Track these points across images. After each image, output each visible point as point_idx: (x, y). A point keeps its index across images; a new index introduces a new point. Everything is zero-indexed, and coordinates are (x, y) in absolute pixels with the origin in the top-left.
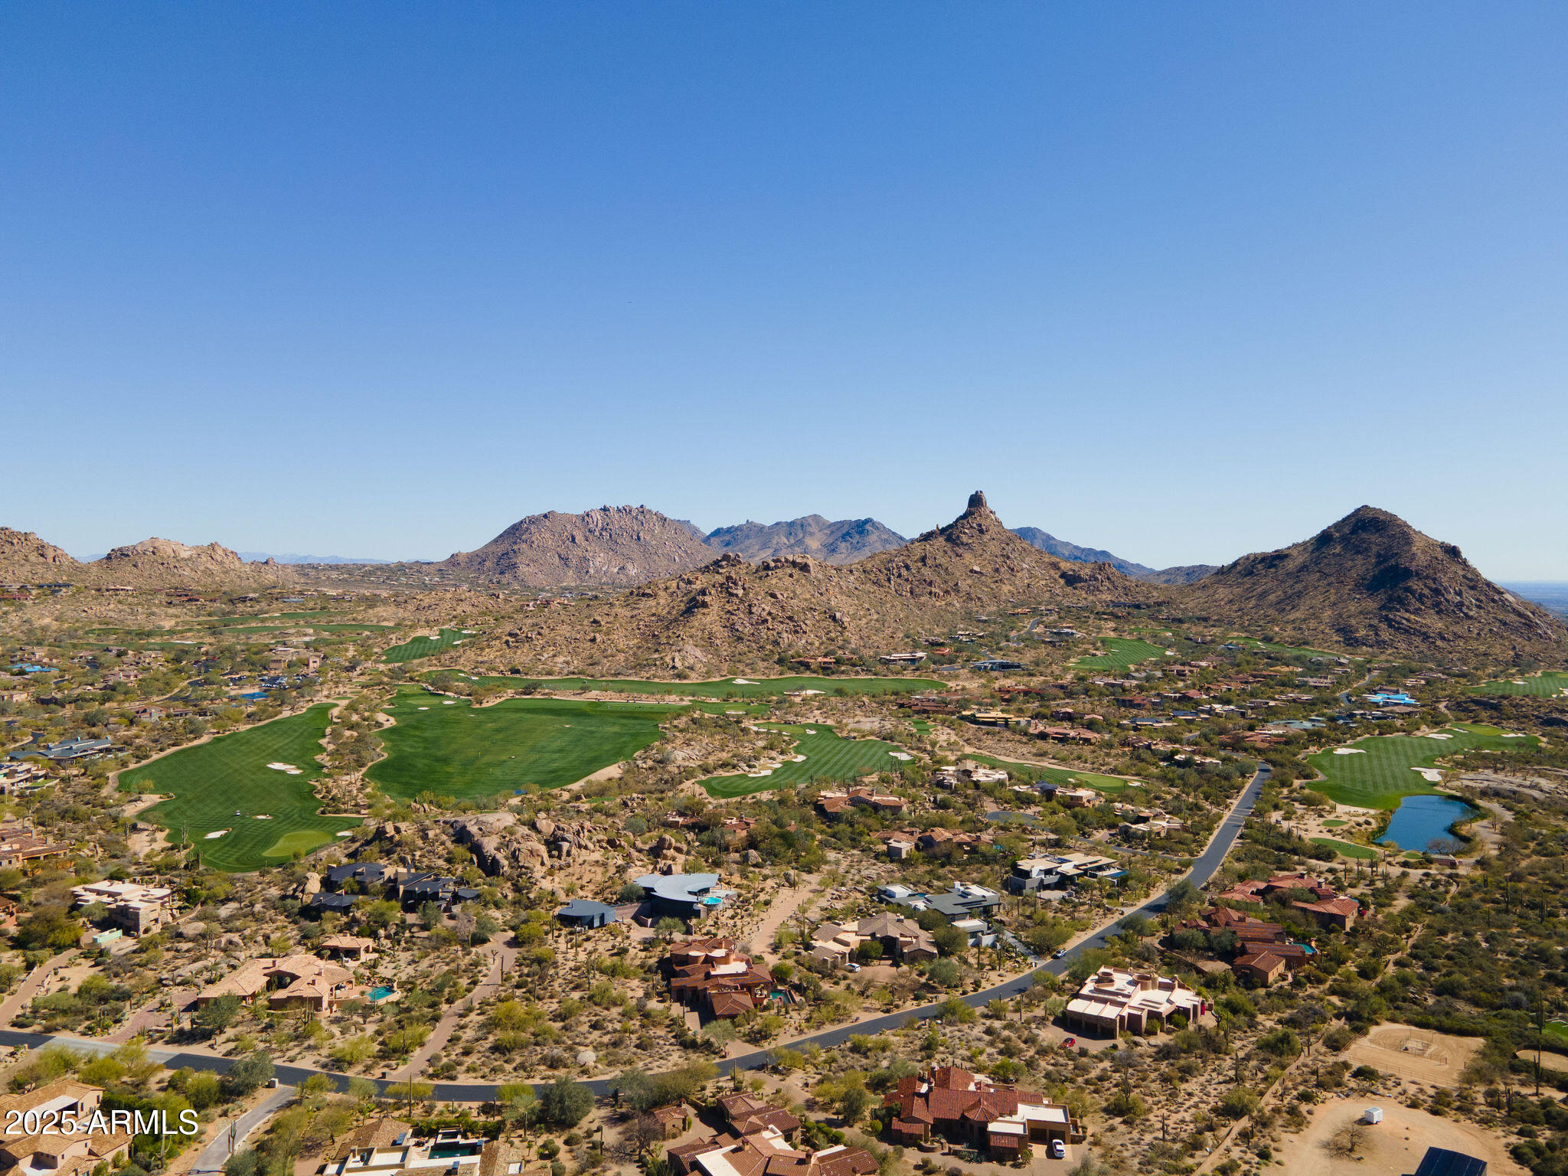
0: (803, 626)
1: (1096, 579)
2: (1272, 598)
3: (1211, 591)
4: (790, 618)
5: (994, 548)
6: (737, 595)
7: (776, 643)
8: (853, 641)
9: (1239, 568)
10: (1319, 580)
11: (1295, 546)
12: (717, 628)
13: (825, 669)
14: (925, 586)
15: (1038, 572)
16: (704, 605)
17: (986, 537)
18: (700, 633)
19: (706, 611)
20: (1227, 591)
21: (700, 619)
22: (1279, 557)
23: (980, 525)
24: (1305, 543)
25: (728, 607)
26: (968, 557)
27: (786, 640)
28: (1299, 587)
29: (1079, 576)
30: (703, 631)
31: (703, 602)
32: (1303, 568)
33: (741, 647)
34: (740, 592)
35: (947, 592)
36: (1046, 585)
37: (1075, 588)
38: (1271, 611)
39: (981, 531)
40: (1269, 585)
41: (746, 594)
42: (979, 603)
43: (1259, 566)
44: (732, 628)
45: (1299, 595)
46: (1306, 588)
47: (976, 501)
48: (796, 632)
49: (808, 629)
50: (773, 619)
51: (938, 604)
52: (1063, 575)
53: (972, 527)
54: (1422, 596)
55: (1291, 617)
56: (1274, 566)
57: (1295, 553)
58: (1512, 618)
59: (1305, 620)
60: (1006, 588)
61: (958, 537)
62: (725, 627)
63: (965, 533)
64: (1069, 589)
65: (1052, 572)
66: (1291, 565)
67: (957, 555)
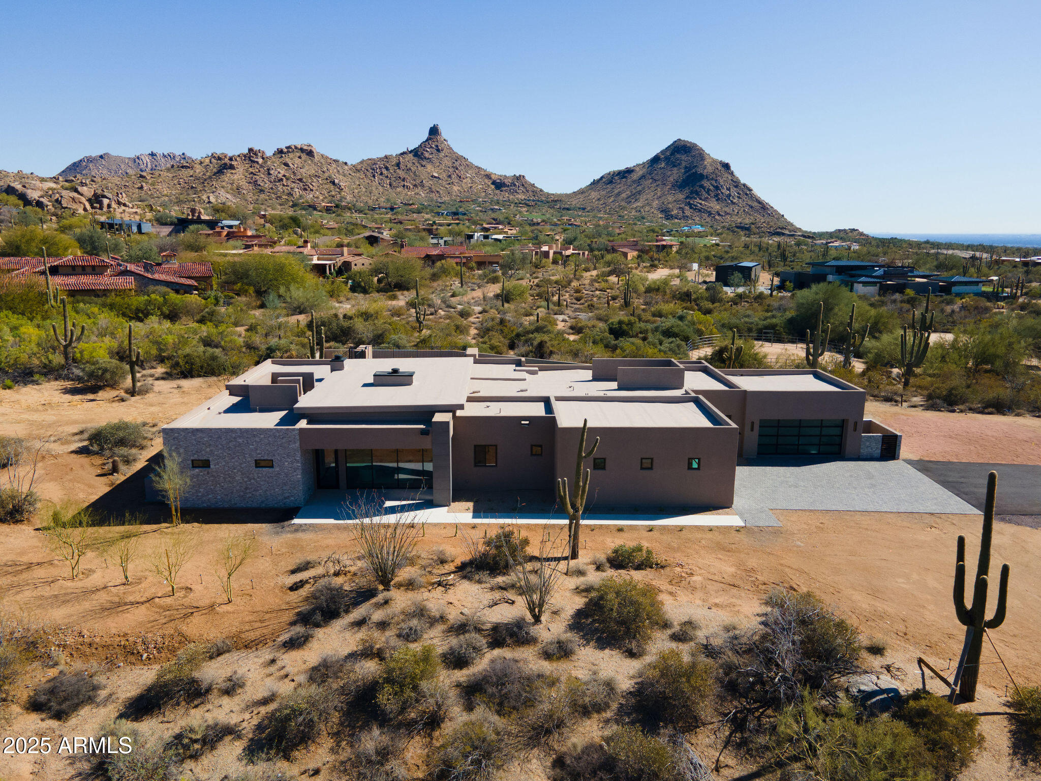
0: (311, 186)
1: (515, 185)
2: (624, 195)
3: (587, 194)
4: (300, 180)
5: (447, 162)
6: (257, 162)
7: (290, 194)
8: (348, 198)
9: (604, 180)
10: (651, 184)
11: (638, 165)
12: (243, 183)
13: (328, 210)
14: (400, 181)
15: (477, 180)
16: (232, 167)
17: (442, 154)
18: (230, 186)
19: (233, 171)
20: (596, 193)
21: (228, 176)
22: (629, 171)
23: (437, 146)
24: (644, 163)
25: (251, 170)
26: (429, 167)
27: (298, 193)
28: (639, 188)
29: (504, 183)
30: (232, 184)
31: (231, 165)
32: (643, 177)
33: (262, 196)
34: (260, 161)
35: (415, 186)
36: (483, 188)
37: (501, 191)
38: (623, 204)
39: (438, 150)
40: (622, 188)
41: (265, 162)
42: (438, 195)
43: (616, 178)
44: (255, 183)
45: (639, 193)
46: (644, 188)
47: (434, 131)
48: (305, 189)
49: (314, 189)
50: (287, 179)
51: (409, 193)
52: (494, 183)
53: (431, 147)
54: (709, 190)
55: (635, 206)
56: (625, 177)
57: (637, 169)
58: (755, 204)
59: (642, 207)
60: (456, 188)
61: (422, 153)
62: (250, 183)
63: (427, 151)
64: (498, 192)
65: (486, 181)
66: (635, 176)
67: (422, 166)
